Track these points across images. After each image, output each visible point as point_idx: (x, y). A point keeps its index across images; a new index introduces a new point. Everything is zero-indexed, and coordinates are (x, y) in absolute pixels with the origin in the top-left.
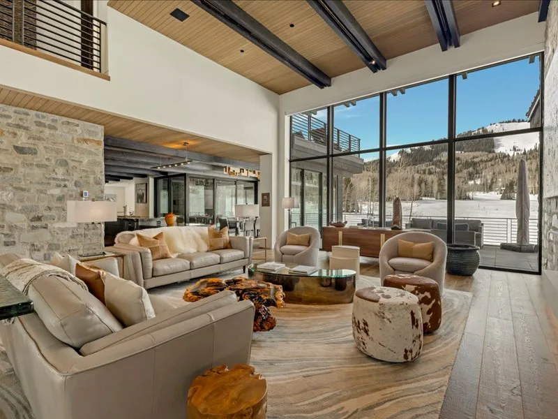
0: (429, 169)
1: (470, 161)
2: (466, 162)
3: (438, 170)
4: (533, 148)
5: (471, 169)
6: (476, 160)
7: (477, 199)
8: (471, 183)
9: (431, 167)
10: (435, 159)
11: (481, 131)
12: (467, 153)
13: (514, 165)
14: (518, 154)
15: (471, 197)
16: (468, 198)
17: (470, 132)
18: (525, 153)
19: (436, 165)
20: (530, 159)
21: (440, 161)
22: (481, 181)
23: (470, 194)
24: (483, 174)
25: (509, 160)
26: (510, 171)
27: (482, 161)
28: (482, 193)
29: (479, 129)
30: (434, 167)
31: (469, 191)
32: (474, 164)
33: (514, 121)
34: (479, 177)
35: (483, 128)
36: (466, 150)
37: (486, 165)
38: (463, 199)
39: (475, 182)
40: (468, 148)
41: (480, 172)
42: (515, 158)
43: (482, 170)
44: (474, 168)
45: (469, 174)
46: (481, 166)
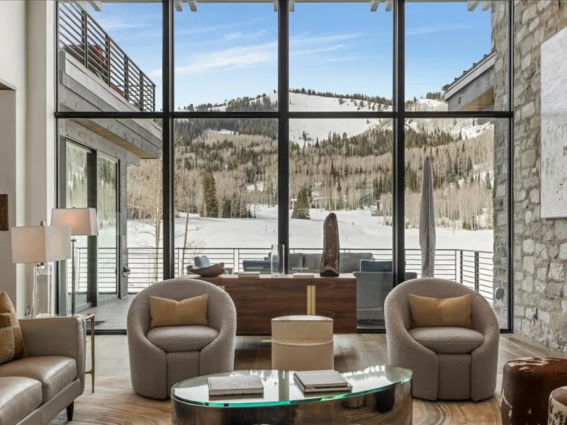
0: (186, 159)
1: (247, 149)
2: (243, 150)
3: (200, 162)
4: (327, 139)
5: (250, 164)
6: (256, 149)
7: (261, 218)
8: (251, 188)
9: (188, 155)
10: (194, 141)
11: (261, 99)
12: (243, 136)
13: (305, 163)
14: (309, 145)
15: (253, 215)
16: (248, 215)
17: (246, 99)
18: (317, 145)
19: (197, 152)
20: (324, 154)
21: (203, 146)
22: (265, 185)
23: (252, 208)
24: (267, 175)
25: (299, 154)
26: (300, 172)
27: (264, 152)
28: (266, 206)
29: (259, 97)
30: (193, 155)
31: (250, 203)
32: (254, 156)
33: (303, 91)
34: (261, 179)
35: (264, 95)
36: (241, 129)
37: (270, 160)
38: (242, 217)
39: (256, 187)
40: (244, 127)
41: (262, 170)
42: (306, 151)
43: (264, 166)
44: (254, 164)
45: (247, 173)
46: (264, 161)
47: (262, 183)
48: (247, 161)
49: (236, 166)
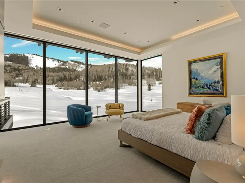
1: (17, 68)
2: (15, 68)
5: (17, 72)
6: (20, 68)
7: (19, 87)
8: (17, 78)
11: (22, 55)
12: (15, 64)
13: (36, 73)
15: (16, 86)
17: (17, 54)
18: (40, 69)
22: (22, 78)
23: (16, 84)
24: (23, 75)
25: (34, 70)
26: (35, 75)
27: (23, 69)
29: (21, 54)
31: (16, 82)
32: (19, 70)
33: (36, 55)
34: (21, 76)
35: (23, 54)
37: (24, 71)
38: (12, 86)
39: (19, 78)
40: (16, 62)
41: (22, 74)
42: (37, 70)
43: (23, 73)
44: (19, 72)
45: (16, 74)
46: (22, 71)
47: (21, 77)
48: (16, 71)
49: (12, 72)
